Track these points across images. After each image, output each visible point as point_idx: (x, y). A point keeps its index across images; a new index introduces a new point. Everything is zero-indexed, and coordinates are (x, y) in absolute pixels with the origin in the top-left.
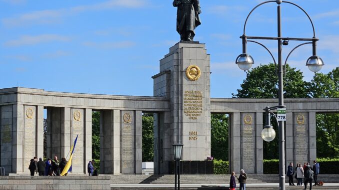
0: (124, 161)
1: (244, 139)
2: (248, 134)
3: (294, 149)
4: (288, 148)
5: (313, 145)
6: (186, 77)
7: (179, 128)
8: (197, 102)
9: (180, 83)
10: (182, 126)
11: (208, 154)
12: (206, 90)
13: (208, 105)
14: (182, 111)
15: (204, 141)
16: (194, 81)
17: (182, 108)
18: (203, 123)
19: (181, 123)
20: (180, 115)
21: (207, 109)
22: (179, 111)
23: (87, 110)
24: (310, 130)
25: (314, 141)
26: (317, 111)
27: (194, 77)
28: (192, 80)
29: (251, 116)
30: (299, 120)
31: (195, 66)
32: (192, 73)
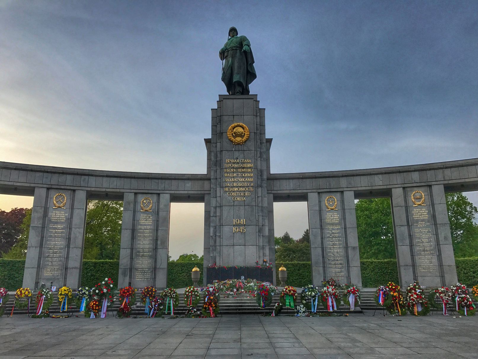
0: (137, 269)
1: (327, 233)
2: (333, 224)
4: (401, 244)
5: (446, 238)
6: (228, 140)
7: (217, 215)
8: (245, 175)
9: (218, 149)
10: (221, 211)
11: (264, 255)
12: (259, 159)
13: (262, 180)
14: (222, 189)
15: (257, 234)
16: (240, 146)
17: (222, 184)
18: (254, 207)
19: (221, 207)
20: (218, 195)
21: (261, 186)
22: (218, 188)
23: (77, 192)
24: (437, 214)
25: (446, 232)
26: (446, 182)
27: (239, 139)
28: (236, 144)
29: (336, 198)
30: (414, 199)
31: (241, 124)
32: (237, 135)
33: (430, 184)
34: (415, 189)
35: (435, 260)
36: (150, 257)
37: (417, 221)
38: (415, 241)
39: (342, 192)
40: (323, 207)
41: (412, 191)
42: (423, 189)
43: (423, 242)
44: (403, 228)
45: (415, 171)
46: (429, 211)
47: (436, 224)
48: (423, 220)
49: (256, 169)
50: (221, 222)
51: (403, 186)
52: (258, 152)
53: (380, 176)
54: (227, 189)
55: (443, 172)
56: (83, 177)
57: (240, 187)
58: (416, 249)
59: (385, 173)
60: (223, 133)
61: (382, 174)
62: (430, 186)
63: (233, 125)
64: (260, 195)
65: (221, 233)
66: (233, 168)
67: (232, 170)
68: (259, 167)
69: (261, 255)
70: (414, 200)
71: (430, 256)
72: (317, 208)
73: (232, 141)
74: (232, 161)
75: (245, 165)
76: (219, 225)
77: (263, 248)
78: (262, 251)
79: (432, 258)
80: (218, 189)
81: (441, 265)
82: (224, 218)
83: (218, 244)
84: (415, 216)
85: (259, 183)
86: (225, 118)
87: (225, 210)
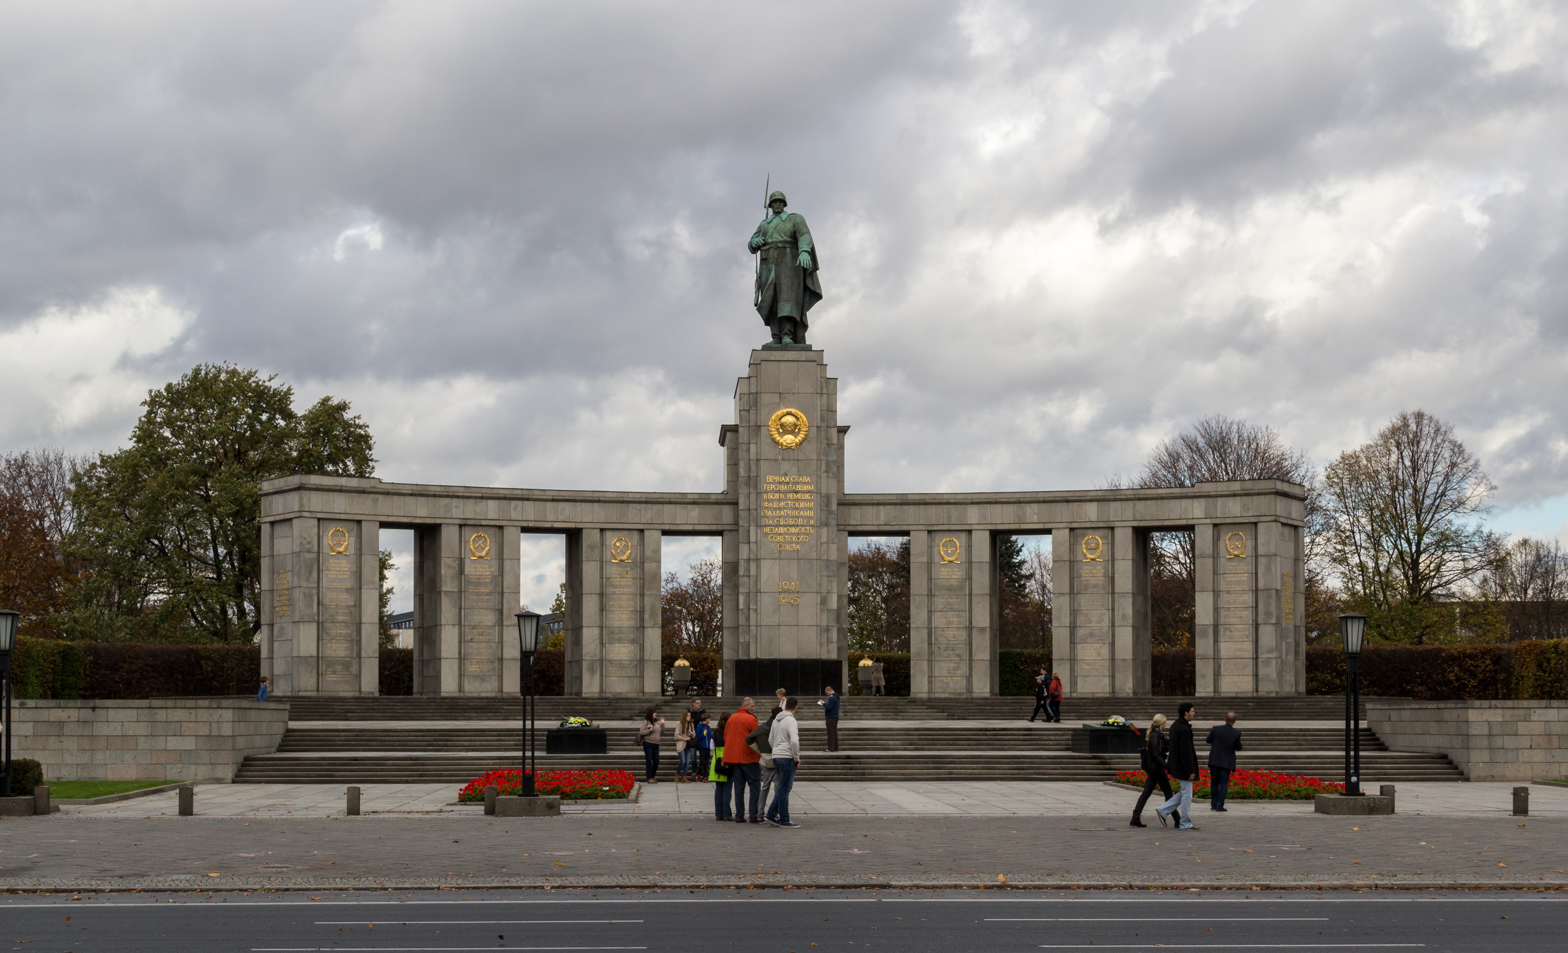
0: (611, 661)
1: (939, 602)
2: (950, 589)
3: (1073, 628)
4: (1057, 625)
5: (1124, 616)
6: (769, 441)
7: (752, 574)
8: (799, 505)
9: (753, 456)
10: (758, 567)
11: (829, 641)
12: (825, 474)
13: (829, 512)
14: (759, 530)
15: (819, 607)
16: (791, 451)
17: (759, 521)
18: (815, 561)
19: (757, 560)
20: (753, 539)
21: (827, 524)
22: (752, 528)
23: (506, 530)
24: (1116, 576)
25: (1126, 607)
26: (1135, 524)
27: (790, 438)
28: (784, 448)
30: (1086, 549)
31: (793, 411)
32: (785, 429)
33: (1112, 525)
34: (1090, 531)
35: (1105, 651)
36: (633, 641)
37: (1086, 587)
38: (1080, 620)
39: (970, 531)
40: (936, 559)
41: (1084, 535)
42: (1101, 532)
43: (1090, 622)
44: (1062, 598)
45: (1091, 501)
46: (1107, 571)
47: (1113, 593)
48: (1095, 586)
49: (819, 495)
50: (759, 586)
51: (1071, 526)
52: (824, 463)
53: (1034, 506)
54: (767, 530)
55: (1135, 505)
56: (514, 503)
57: (791, 526)
58: (1080, 633)
59: (1044, 502)
60: (760, 426)
61: (1038, 502)
62: (1112, 529)
63: (779, 412)
64: (824, 540)
65: (759, 604)
66: (779, 492)
67: (777, 496)
68: (824, 491)
69: (824, 639)
70: (1085, 551)
71: (1099, 645)
73: (777, 443)
74: (777, 479)
75: (799, 488)
76: (754, 591)
77: (828, 630)
78: (825, 635)
79: (1101, 647)
80: (753, 530)
81: (1113, 659)
82: (763, 581)
83: (753, 622)
84: (1084, 579)
85: (823, 519)
86: (765, 398)
87: (765, 565)
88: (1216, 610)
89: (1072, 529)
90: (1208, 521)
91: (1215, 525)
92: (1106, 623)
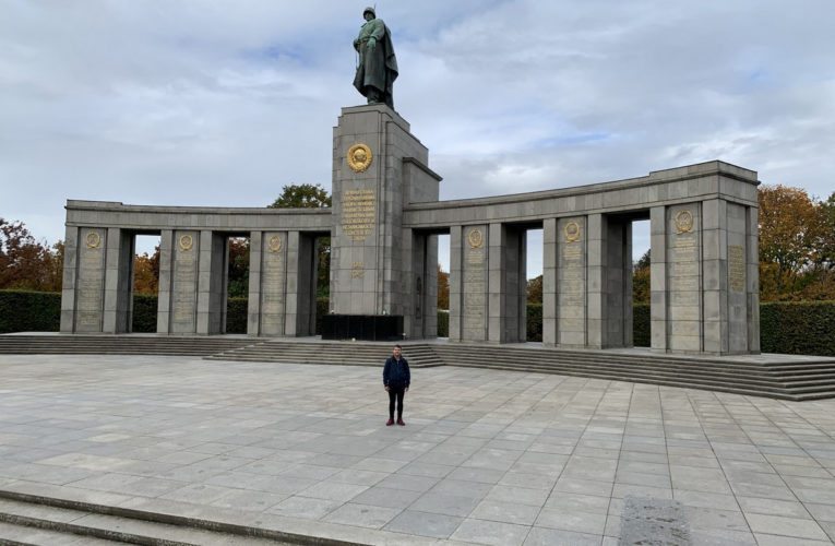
0: (266, 314)
1: (467, 276)
2: (475, 265)
3: (557, 294)
4: (546, 291)
5: (595, 285)
6: (348, 167)
7: (336, 257)
8: (365, 209)
9: (339, 178)
10: (340, 252)
11: (384, 303)
12: (383, 188)
13: (386, 214)
14: (340, 227)
15: (377, 279)
16: (360, 173)
17: (341, 222)
18: (375, 248)
19: (340, 247)
20: (337, 234)
21: (385, 222)
23: (203, 233)
24: (589, 253)
25: (596, 277)
26: (603, 211)
27: (360, 164)
28: (356, 171)
29: (481, 232)
30: (568, 233)
31: (362, 145)
32: (358, 159)
33: (586, 213)
34: (571, 220)
35: (581, 312)
36: (280, 302)
37: (568, 262)
38: (563, 288)
39: (488, 225)
40: (467, 245)
41: (566, 223)
42: (579, 219)
43: (570, 289)
44: (550, 271)
45: (571, 196)
46: (583, 249)
47: (587, 266)
48: (574, 261)
49: (378, 202)
50: (340, 265)
51: (557, 216)
52: (383, 180)
53: (532, 203)
54: (345, 227)
55: (603, 197)
56: (208, 216)
57: (360, 224)
58: (563, 297)
60: (342, 158)
61: (533, 200)
62: (587, 216)
63: (352, 148)
64: (382, 233)
65: (339, 278)
66: (353, 201)
67: (351, 204)
68: (382, 199)
69: (381, 302)
70: (566, 235)
71: (577, 307)
72: (459, 246)
73: (352, 168)
74: (352, 192)
75: (366, 198)
76: (338, 268)
77: (383, 295)
78: (382, 298)
79: (579, 309)
80: (336, 227)
81: (586, 318)
82: (342, 262)
83: (336, 289)
84: (566, 256)
85: (382, 219)
86: (346, 139)
87: (344, 251)
88: (667, 278)
89: (557, 219)
90: (661, 203)
91: (667, 207)
92: (582, 291)
